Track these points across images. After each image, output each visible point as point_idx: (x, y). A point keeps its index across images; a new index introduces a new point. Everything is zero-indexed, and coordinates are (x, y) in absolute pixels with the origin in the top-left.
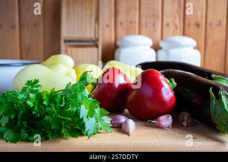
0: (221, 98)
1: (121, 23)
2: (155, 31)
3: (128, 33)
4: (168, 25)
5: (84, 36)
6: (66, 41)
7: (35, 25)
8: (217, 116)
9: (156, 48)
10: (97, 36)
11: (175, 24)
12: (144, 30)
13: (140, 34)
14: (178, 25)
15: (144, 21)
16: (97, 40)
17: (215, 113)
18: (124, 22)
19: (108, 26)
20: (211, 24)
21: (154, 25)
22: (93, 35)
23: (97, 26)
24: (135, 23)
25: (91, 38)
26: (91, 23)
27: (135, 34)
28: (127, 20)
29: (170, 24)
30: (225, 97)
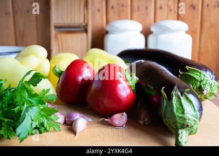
0: (172, 99)
1: (113, 7)
2: (147, 14)
3: (120, 18)
4: (161, 8)
5: (73, 22)
6: (56, 27)
7: (28, 12)
8: (166, 119)
9: (147, 33)
10: (86, 22)
11: (168, 7)
12: (136, 13)
13: (131, 19)
14: (172, 8)
15: (135, 4)
16: (87, 25)
17: (165, 115)
18: (115, 6)
19: (99, 10)
20: (208, 6)
21: (147, 8)
22: (82, 21)
23: (86, 12)
24: (127, 6)
25: (81, 24)
26: (80, 9)
27: (126, 18)
28: (118, 4)
29: (163, 7)
30: (177, 98)
